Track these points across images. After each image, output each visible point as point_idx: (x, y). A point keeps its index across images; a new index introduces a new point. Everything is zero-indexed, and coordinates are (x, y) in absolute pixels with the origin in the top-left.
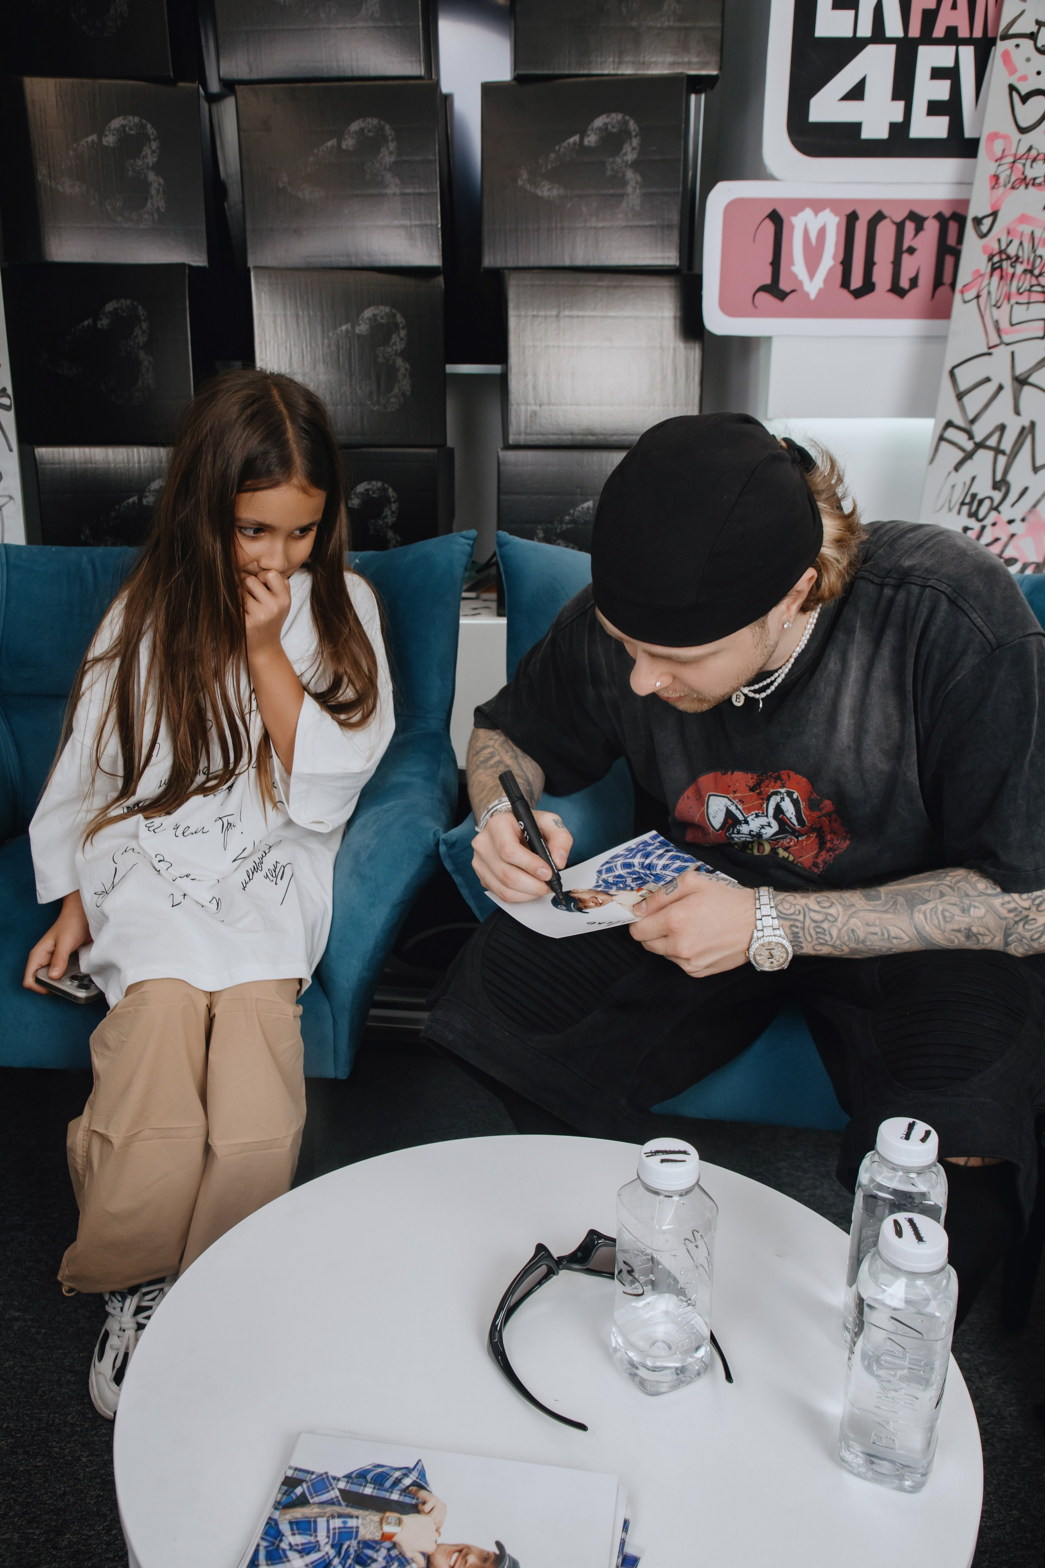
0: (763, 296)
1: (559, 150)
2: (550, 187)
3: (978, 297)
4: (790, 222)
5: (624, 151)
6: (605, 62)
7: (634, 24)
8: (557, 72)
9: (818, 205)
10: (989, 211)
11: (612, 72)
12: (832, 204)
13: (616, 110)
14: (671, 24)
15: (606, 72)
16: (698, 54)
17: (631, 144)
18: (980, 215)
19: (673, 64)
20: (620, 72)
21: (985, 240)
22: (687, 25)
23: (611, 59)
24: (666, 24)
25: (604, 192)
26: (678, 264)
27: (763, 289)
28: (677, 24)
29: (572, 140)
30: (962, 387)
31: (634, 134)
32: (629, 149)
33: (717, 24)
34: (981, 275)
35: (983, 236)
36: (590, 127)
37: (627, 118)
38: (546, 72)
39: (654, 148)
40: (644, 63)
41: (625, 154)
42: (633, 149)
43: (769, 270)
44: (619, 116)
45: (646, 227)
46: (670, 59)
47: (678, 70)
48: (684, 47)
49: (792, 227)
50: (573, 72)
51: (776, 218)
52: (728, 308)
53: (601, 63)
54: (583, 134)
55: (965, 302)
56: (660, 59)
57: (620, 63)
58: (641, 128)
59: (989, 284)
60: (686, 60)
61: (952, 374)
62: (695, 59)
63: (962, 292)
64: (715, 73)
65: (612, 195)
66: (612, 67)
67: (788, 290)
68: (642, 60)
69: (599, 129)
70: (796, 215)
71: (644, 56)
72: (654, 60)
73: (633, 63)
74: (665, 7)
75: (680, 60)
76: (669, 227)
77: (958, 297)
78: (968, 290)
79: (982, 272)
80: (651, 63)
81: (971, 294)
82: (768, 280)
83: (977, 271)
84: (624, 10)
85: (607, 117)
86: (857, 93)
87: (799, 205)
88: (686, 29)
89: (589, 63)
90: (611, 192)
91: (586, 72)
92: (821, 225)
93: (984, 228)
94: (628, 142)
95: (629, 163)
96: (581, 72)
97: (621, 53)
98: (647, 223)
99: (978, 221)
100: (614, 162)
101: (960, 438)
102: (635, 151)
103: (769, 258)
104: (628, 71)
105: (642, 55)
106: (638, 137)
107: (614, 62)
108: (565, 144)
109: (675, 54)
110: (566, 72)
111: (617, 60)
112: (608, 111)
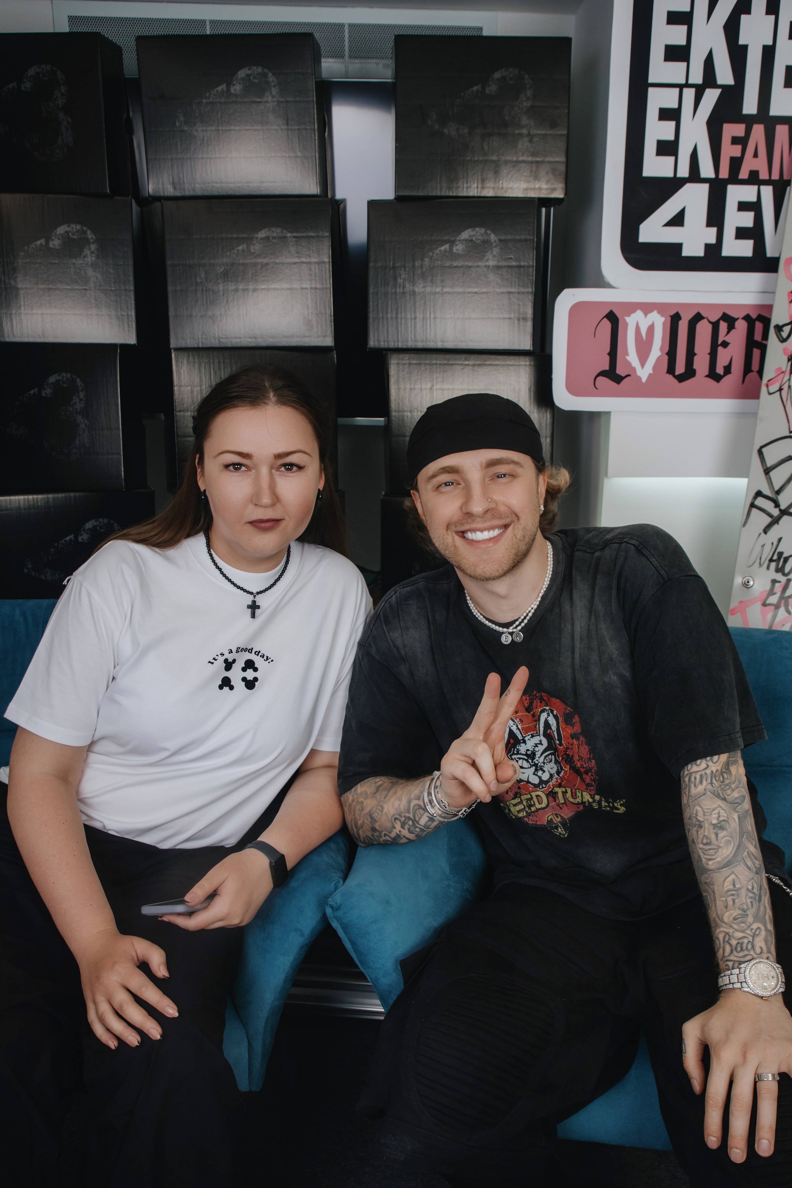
0: (603, 381)
1: (432, 256)
2: (425, 285)
3: (780, 390)
4: (625, 320)
5: (486, 257)
6: (470, 187)
7: (495, 158)
8: (430, 194)
9: (647, 308)
10: (788, 321)
11: (476, 195)
12: (660, 307)
13: (480, 226)
14: (524, 158)
15: (471, 194)
16: (547, 182)
17: (492, 253)
18: (781, 324)
19: (526, 189)
20: (483, 195)
21: (785, 344)
22: (538, 159)
23: (475, 185)
24: (521, 158)
25: (470, 290)
26: (532, 349)
27: (603, 374)
28: (530, 159)
29: (443, 248)
30: (769, 463)
31: (494, 244)
32: (491, 257)
33: (563, 159)
34: (783, 372)
35: (783, 340)
36: (458, 239)
37: (489, 232)
38: (421, 193)
39: (512, 257)
40: (502, 188)
41: (487, 260)
42: (494, 256)
43: (608, 358)
44: (483, 231)
45: (504, 318)
46: (523, 185)
47: (532, 194)
48: (536, 178)
49: (626, 325)
50: (443, 194)
51: (612, 318)
52: (573, 389)
53: (467, 188)
54: (452, 243)
55: (770, 394)
56: (516, 186)
57: (483, 188)
58: (500, 240)
59: (789, 380)
60: (537, 186)
61: (760, 452)
62: (544, 186)
63: (767, 386)
64: (561, 196)
65: (476, 293)
66: (476, 191)
67: (623, 375)
68: (500, 186)
69: (466, 240)
70: (629, 316)
71: (502, 183)
72: (511, 186)
73: (493, 188)
74: (520, 146)
75: (533, 186)
76: (525, 319)
77: (764, 389)
78: (772, 384)
79: (784, 370)
80: (507, 189)
81: (774, 388)
82: (607, 368)
83: (780, 369)
84: (486, 147)
85: (472, 231)
86: (678, 220)
87: (632, 307)
88: (537, 162)
89: (458, 188)
90: (476, 290)
91: (454, 194)
92: (651, 323)
93: (785, 334)
94: (490, 252)
95: (491, 267)
96: (451, 194)
97: (483, 181)
98: (506, 316)
99: (779, 329)
100: (478, 266)
101: (768, 506)
102: (496, 259)
103: (608, 350)
104: (489, 193)
105: (501, 182)
106: (498, 248)
107: (477, 187)
108: (437, 251)
109: (528, 182)
110: (438, 194)
111: (480, 186)
112: (473, 226)
